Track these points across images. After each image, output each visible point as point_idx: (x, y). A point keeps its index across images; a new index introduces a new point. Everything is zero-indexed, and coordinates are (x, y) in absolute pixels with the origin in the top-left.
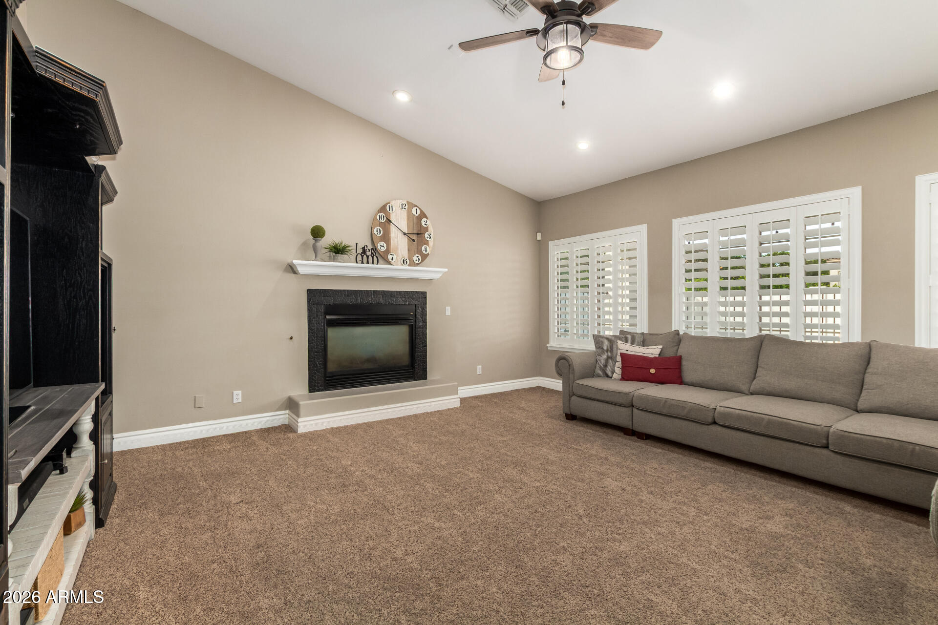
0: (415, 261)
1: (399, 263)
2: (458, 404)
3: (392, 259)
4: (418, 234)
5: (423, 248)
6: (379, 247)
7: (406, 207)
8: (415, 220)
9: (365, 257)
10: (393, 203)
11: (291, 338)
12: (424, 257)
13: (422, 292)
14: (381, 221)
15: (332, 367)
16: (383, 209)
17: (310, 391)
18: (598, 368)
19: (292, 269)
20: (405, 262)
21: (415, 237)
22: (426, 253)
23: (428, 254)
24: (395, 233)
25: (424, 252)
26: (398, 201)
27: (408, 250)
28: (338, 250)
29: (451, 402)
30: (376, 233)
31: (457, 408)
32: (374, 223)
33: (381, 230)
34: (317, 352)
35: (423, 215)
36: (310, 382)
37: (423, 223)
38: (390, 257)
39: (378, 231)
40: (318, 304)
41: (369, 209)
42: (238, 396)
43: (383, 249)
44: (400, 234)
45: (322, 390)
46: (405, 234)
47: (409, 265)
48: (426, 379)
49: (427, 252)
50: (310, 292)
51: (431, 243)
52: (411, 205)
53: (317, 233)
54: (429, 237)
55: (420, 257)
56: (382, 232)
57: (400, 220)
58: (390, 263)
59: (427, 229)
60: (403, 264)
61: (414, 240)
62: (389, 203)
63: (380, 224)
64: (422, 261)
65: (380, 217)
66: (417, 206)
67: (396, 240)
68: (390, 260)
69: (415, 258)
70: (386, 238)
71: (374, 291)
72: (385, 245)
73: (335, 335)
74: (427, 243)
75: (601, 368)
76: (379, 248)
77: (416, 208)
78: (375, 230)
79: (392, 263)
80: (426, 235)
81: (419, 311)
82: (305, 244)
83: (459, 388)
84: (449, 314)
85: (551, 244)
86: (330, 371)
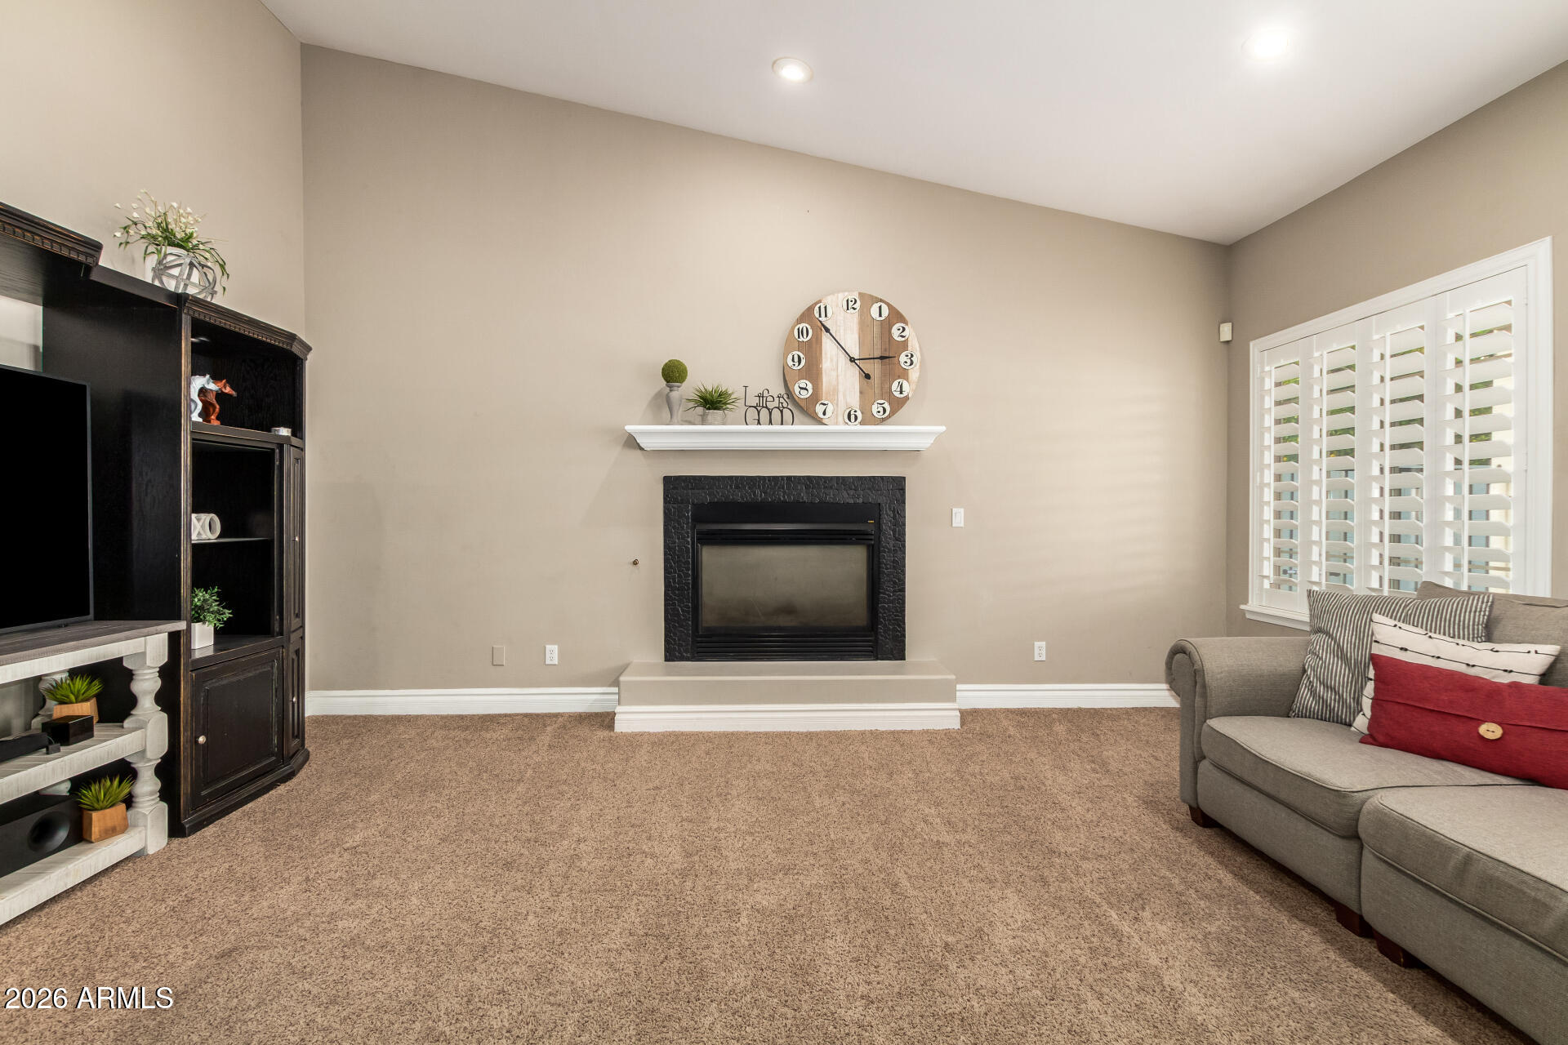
0: (875, 414)
1: (840, 419)
2: (954, 723)
3: (824, 414)
4: (882, 358)
5: (895, 386)
6: (797, 390)
7: (857, 306)
8: (877, 330)
9: (764, 412)
10: (829, 301)
11: (635, 563)
12: (898, 404)
13: (894, 478)
14: (801, 339)
15: (708, 619)
16: (807, 315)
17: (667, 659)
18: (1304, 692)
19: (631, 443)
20: (853, 417)
21: (874, 368)
22: (902, 396)
23: (907, 398)
24: (832, 360)
25: (897, 394)
26: (841, 296)
27: (861, 393)
28: (712, 402)
29: (941, 716)
30: (790, 363)
31: (947, 733)
32: (789, 344)
33: (802, 356)
34: (678, 590)
35: (896, 316)
36: (666, 641)
37: (895, 333)
38: (819, 409)
39: (796, 359)
40: (682, 502)
41: (781, 318)
42: (553, 653)
43: (805, 395)
44: (843, 360)
45: (688, 659)
46: (852, 360)
47: (861, 423)
48: (903, 658)
49: (905, 394)
50: (667, 481)
51: (914, 374)
52: (868, 300)
53: (673, 373)
54: (909, 361)
55: (887, 406)
56: (803, 362)
57: (846, 330)
58: (820, 422)
59: (904, 345)
60: (848, 421)
61: (868, 376)
62: (820, 301)
63: (801, 346)
64: (893, 413)
65: (800, 332)
66: (881, 301)
67: (834, 374)
68: (821, 415)
69: (875, 408)
70: (812, 371)
71: (789, 478)
72: (810, 387)
73: (714, 560)
74: (904, 374)
75: (1313, 692)
76: (797, 393)
77: (879, 304)
78: (790, 357)
79: (824, 421)
80: (903, 358)
81: (887, 518)
82: (658, 395)
83: (959, 687)
84: (962, 525)
85: (1255, 347)
86: (705, 625)
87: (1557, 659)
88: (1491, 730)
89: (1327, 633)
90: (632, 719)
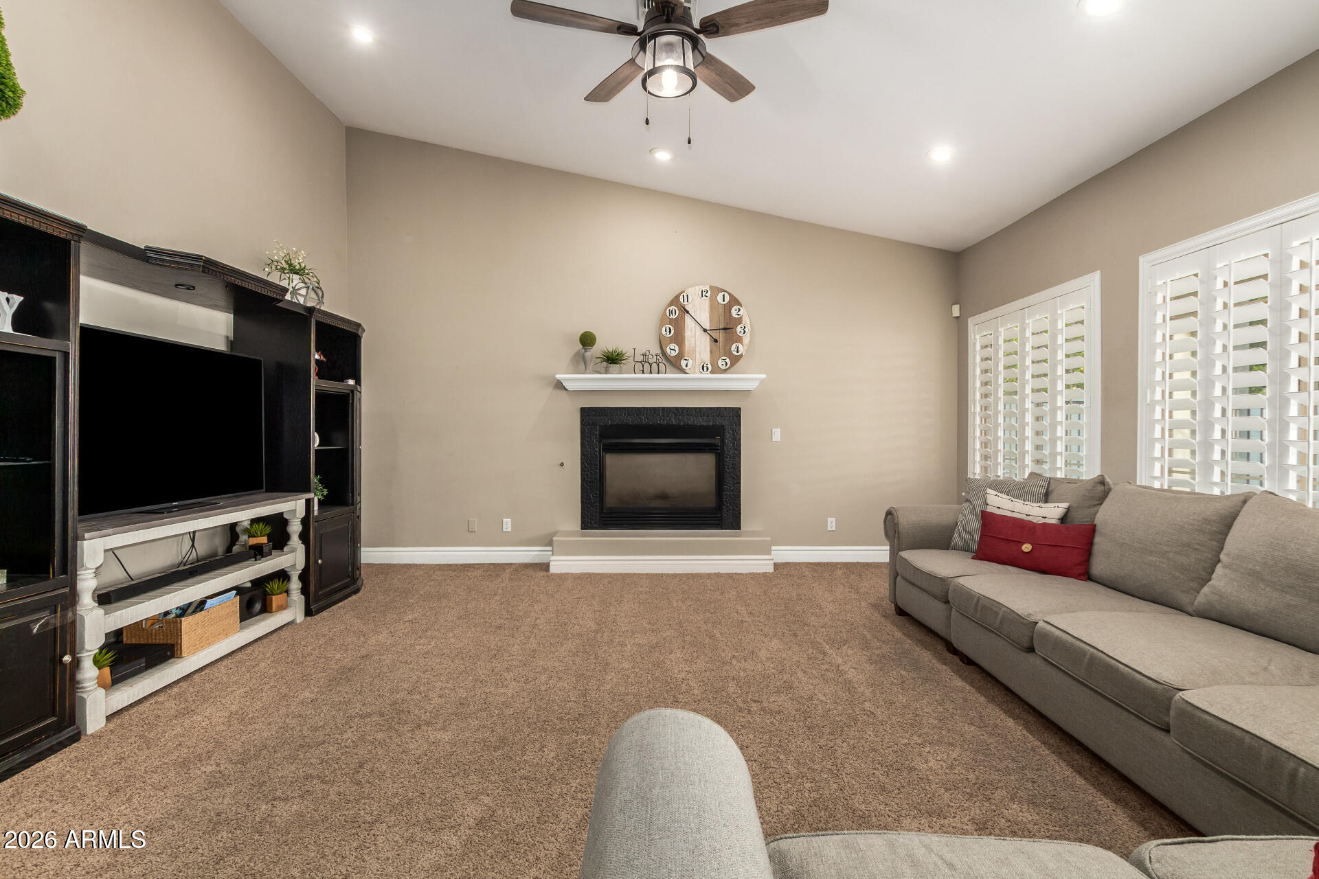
0: (720, 365)
1: (697, 370)
2: (771, 569)
3: (686, 366)
4: (725, 329)
5: (733, 348)
6: (668, 350)
7: (708, 294)
8: (721, 310)
9: (646, 366)
10: (690, 291)
11: (562, 465)
12: (735, 359)
13: (733, 409)
14: (671, 317)
15: (610, 501)
16: (675, 301)
17: (582, 529)
18: (956, 535)
19: (559, 385)
20: (705, 368)
21: (720, 336)
22: (738, 354)
23: (741, 355)
24: (691, 331)
25: (735, 353)
26: (697, 288)
27: (711, 352)
28: (613, 359)
29: (760, 564)
30: (664, 333)
31: (765, 575)
32: (663, 320)
33: (672, 328)
34: (590, 482)
35: (734, 301)
36: (582, 516)
37: (734, 313)
38: (683, 363)
39: (668, 330)
40: (593, 424)
41: (657, 303)
42: (508, 525)
43: (673, 354)
44: (699, 331)
45: (596, 529)
46: (705, 330)
47: (712, 372)
48: (739, 528)
49: (740, 353)
50: (583, 410)
51: (746, 339)
52: (716, 290)
53: (587, 340)
54: (743, 331)
55: (728, 361)
56: (672, 332)
57: (701, 312)
58: (684, 372)
59: (740, 321)
60: (701, 370)
61: (716, 341)
62: (683, 292)
63: (671, 322)
64: (732, 365)
65: (671, 312)
66: (725, 291)
67: (693, 339)
68: (684, 367)
69: (720, 362)
70: (679, 338)
71: (663, 408)
72: (677, 348)
73: (614, 463)
74: (739, 340)
75: (959, 535)
76: (669, 353)
77: (723, 293)
78: (664, 329)
79: (687, 371)
80: (739, 329)
81: (728, 436)
82: (577, 354)
83: (773, 548)
84: (779, 440)
85: (971, 322)
86: (608, 506)
87: (1068, 510)
88: (1027, 548)
89: (971, 502)
90: (561, 564)
